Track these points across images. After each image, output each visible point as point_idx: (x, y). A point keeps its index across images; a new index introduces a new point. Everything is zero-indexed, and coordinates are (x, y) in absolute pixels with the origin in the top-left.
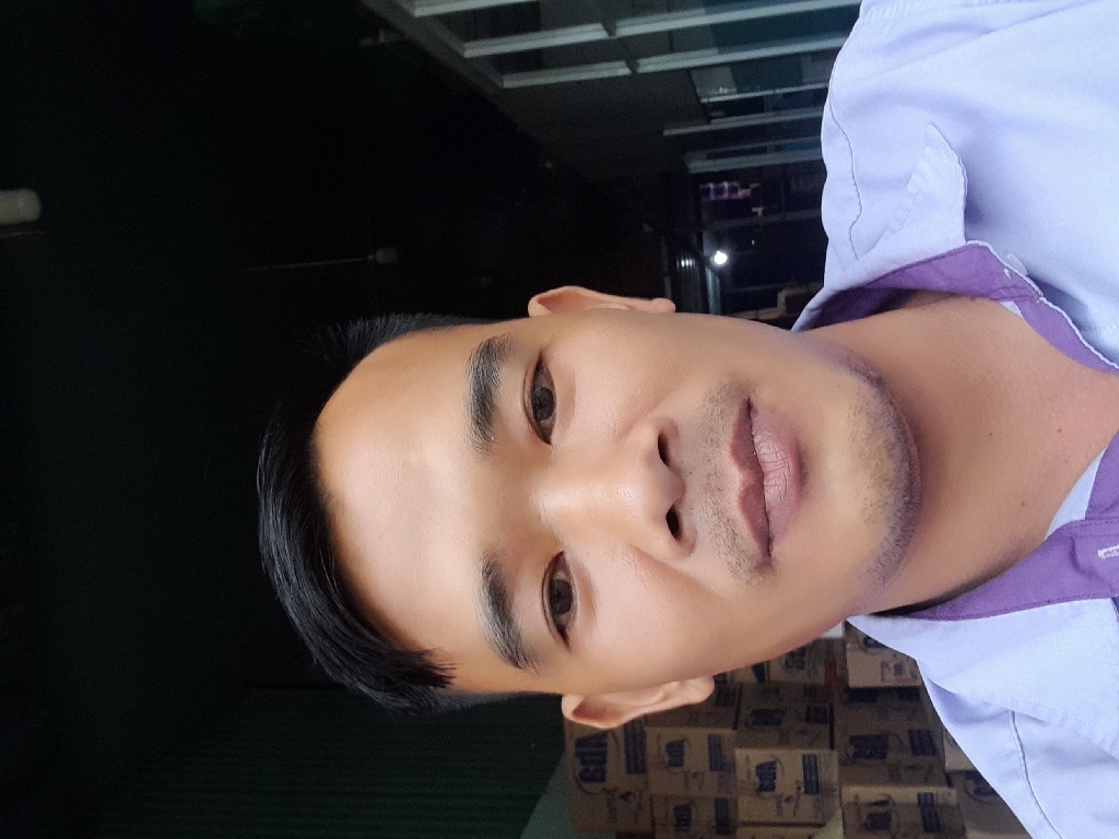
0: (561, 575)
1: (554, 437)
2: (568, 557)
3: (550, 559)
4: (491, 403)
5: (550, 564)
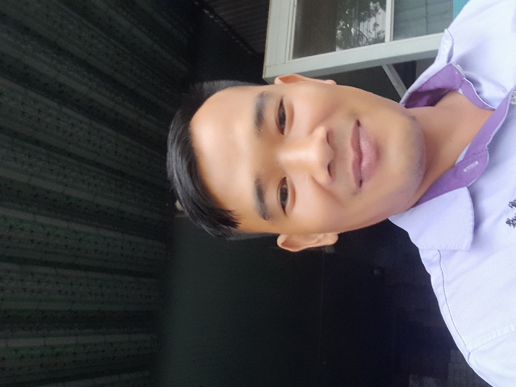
0: (285, 186)
1: (286, 132)
2: (287, 179)
3: (281, 179)
4: (262, 117)
5: (281, 181)
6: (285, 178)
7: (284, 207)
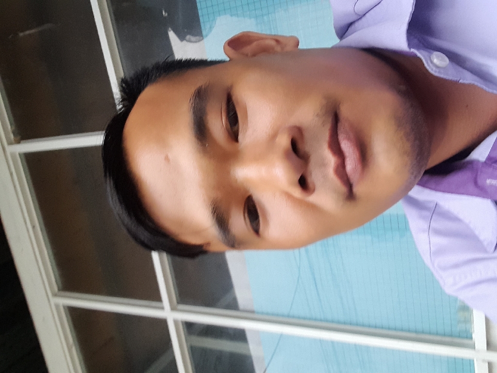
2: (254, 197)
3: (245, 199)
7: (257, 231)
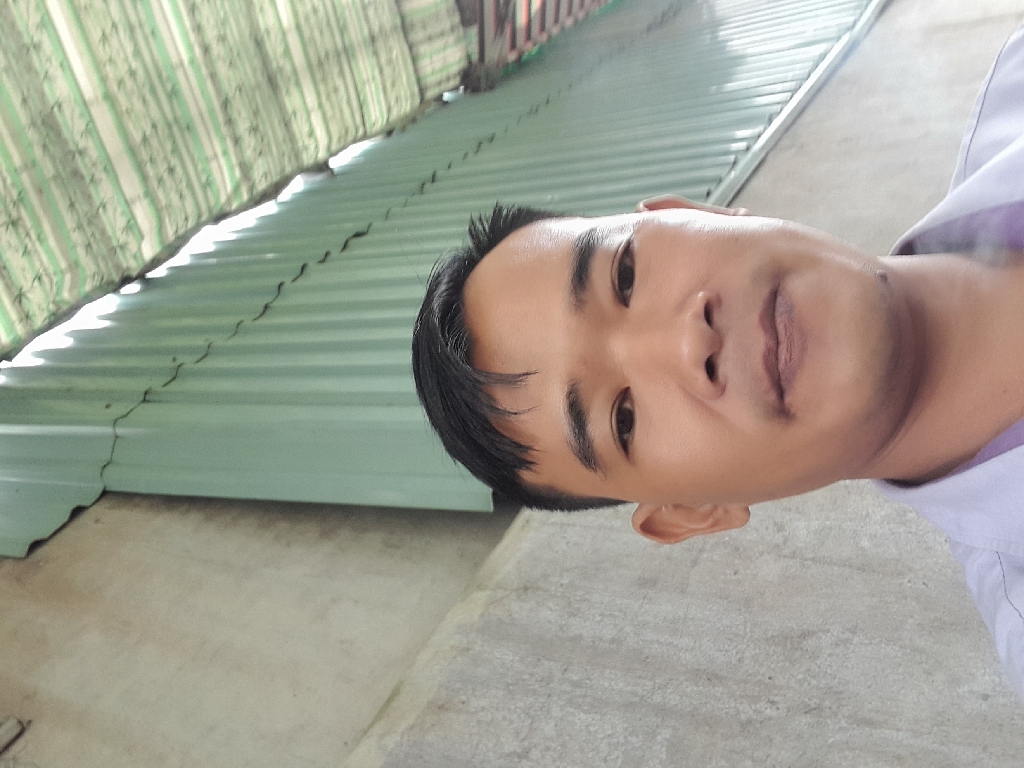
6: (628, 389)
